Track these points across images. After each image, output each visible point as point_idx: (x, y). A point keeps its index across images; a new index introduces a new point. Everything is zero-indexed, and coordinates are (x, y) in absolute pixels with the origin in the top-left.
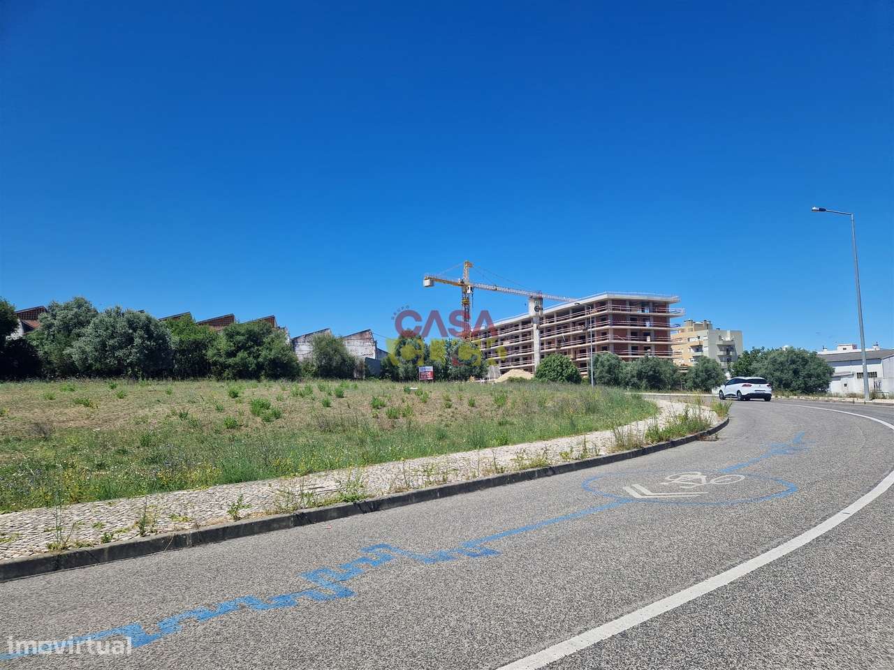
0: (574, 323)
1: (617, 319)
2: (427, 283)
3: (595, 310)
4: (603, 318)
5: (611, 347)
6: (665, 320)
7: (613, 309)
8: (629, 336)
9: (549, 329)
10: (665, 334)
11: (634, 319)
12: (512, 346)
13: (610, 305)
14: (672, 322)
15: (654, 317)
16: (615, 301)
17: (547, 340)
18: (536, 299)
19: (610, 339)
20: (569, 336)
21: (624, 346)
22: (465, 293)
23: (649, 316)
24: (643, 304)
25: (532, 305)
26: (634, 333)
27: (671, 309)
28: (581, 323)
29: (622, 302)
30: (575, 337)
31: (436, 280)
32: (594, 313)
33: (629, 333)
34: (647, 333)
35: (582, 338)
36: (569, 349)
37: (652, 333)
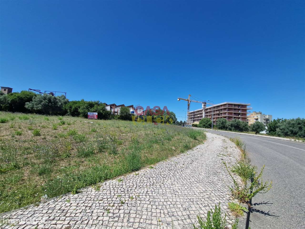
0: (217, 110)
1: (229, 109)
2: (178, 100)
4: (225, 109)
5: (227, 117)
6: (245, 110)
7: (228, 107)
8: (233, 114)
9: (207, 112)
10: (245, 114)
11: (235, 109)
12: (200, 116)
13: (227, 105)
14: (248, 111)
15: (242, 109)
16: (229, 104)
17: (209, 115)
18: (204, 103)
19: (227, 115)
20: (215, 114)
21: (232, 117)
22: (189, 102)
23: (240, 109)
24: (239, 105)
25: (203, 105)
26: (235, 114)
27: (248, 107)
28: (219, 110)
29: (232, 105)
30: (217, 114)
31: (181, 99)
32: (223, 108)
33: (233, 113)
34: (239, 114)
35: (219, 114)
36: (215, 117)
37: (241, 114)
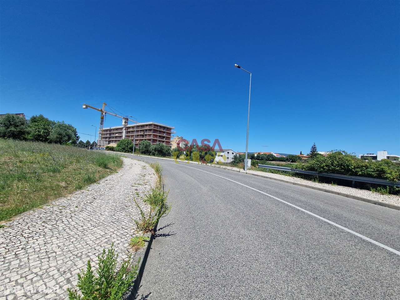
0: (141, 131)
1: (155, 131)
2: (84, 107)
3: (148, 127)
4: (150, 130)
5: (152, 140)
6: (170, 134)
7: (154, 128)
8: (158, 137)
9: (129, 132)
10: (169, 138)
11: (160, 132)
12: (119, 136)
13: (153, 126)
14: (172, 135)
15: (167, 132)
16: (155, 125)
17: (131, 135)
18: (125, 119)
19: (152, 137)
20: (139, 135)
21: (156, 140)
22: (102, 114)
23: (165, 132)
24: (164, 128)
25: (124, 121)
26: (160, 136)
27: (172, 131)
28: (143, 131)
29: (157, 126)
30: (141, 135)
31: (89, 107)
32: (148, 128)
33: (158, 136)
34: (164, 137)
35: (143, 136)
36: (138, 139)
37: (165, 138)
